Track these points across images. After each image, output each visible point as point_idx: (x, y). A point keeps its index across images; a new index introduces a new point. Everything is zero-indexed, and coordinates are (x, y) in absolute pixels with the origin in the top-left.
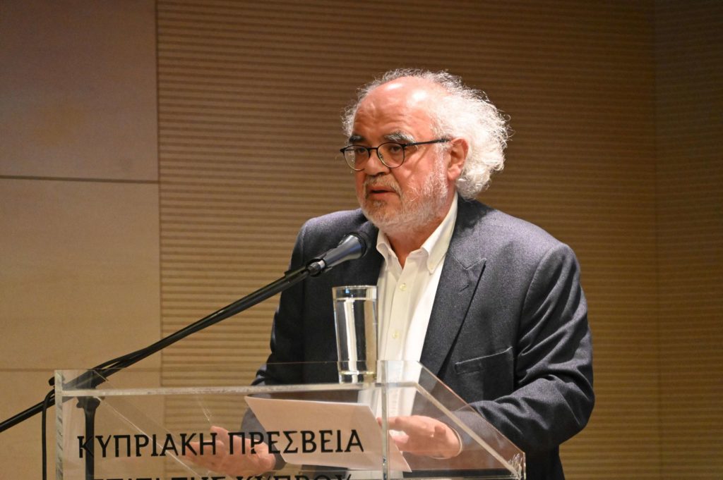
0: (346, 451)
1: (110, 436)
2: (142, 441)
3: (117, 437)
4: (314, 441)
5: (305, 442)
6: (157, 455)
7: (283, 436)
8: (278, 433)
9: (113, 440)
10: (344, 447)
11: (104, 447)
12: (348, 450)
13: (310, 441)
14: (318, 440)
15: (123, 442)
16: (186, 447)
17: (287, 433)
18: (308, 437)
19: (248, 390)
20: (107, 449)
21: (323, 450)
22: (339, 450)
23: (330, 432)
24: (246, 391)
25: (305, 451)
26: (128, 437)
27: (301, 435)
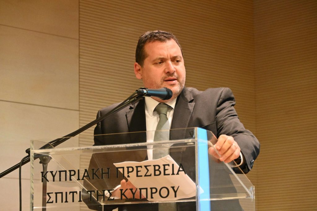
0: (177, 174)
1: (57, 171)
2: (72, 173)
3: (60, 172)
4: (160, 170)
5: (155, 170)
6: (80, 180)
7: (144, 167)
8: (141, 167)
9: (58, 173)
10: (176, 172)
11: (54, 176)
12: (178, 174)
13: (158, 170)
14: (162, 169)
15: (63, 174)
16: (94, 175)
17: (146, 167)
18: (157, 168)
19: (126, 146)
20: (55, 177)
21: (165, 174)
22: (173, 174)
23: (169, 165)
24: (125, 146)
25: (155, 175)
26: (66, 171)
27: (153, 167)
